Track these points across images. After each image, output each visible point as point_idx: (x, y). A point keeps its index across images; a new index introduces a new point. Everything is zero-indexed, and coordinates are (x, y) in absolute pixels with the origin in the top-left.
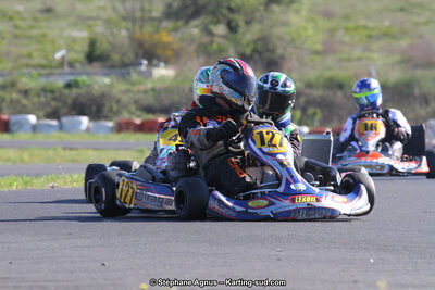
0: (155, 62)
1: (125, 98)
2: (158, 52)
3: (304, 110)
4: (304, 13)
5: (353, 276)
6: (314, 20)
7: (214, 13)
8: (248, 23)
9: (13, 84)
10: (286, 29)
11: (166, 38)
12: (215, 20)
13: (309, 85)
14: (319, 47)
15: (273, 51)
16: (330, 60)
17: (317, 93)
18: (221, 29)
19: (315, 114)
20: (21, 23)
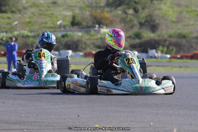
0: (102, 26)
1: (88, 42)
2: (103, 21)
3: (168, 48)
4: (168, 4)
5: (190, 122)
6: (172, 7)
7: (128, 4)
8: (143, 8)
10: (160, 12)
11: (107, 15)
12: (128, 7)
13: (170, 36)
14: (174, 19)
15: (154, 21)
16: (180, 25)
17: (174, 40)
18: (131, 11)
19: (173, 49)
20: (42, 9)
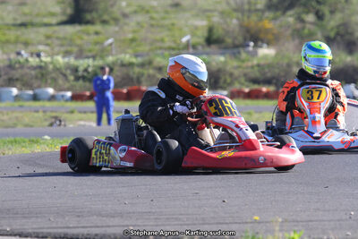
0: (260, 43)
1: (236, 73)
2: (262, 36)
7: (305, 5)
8: (332, 12)
9: (150, 63)
11: (268, 25)
12: (306, 10)
15: (352, 34)
18: (310, 18)
20: (155, 15)
